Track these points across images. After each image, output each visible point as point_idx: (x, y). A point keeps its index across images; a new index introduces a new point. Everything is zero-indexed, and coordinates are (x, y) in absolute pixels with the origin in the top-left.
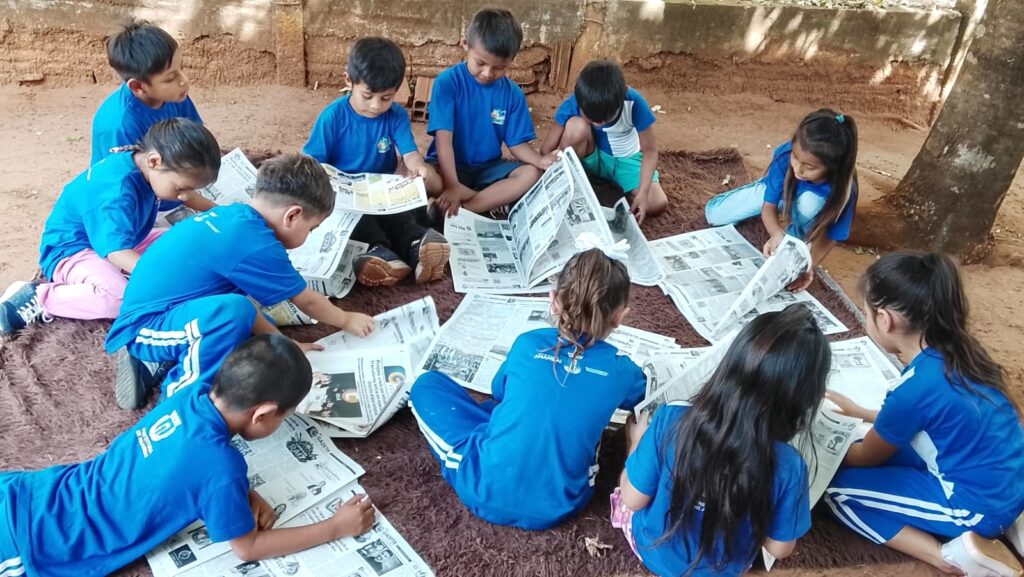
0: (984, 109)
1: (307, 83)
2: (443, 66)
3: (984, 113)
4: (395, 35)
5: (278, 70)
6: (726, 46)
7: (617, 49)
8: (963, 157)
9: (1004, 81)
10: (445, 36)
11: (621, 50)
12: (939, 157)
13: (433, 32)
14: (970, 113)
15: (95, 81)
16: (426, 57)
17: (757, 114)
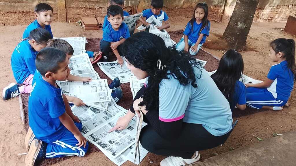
0: (243, 13)
1: (67, 21)
2: (104, 14)
3: (243, 14)
4: (91, 6)
5: (59, 18)
6: (174, 4)
7: (148, 7)
8: (239, 25)
9: (247, 6)
10: (104, 6)
11: (149, 7)
12: (234, 26)
13: (101, 4)
14: (240, 15)
15: (5, 25)
16: (99, 11)
17: (183, 21)
